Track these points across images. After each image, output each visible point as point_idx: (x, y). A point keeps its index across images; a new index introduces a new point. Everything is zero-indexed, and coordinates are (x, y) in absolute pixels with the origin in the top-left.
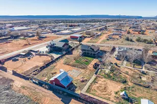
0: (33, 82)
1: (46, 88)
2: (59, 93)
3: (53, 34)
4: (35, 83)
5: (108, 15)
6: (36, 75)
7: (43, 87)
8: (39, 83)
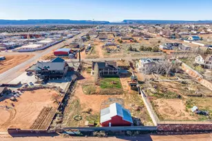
0: (71, 135)
1: (102, 136)
2: (126, 134)
3: (11, 51)
4: (75, 135)
5: (69, 20)
6: (61, 122)
7: (96, 136)
8: (82, 132)
